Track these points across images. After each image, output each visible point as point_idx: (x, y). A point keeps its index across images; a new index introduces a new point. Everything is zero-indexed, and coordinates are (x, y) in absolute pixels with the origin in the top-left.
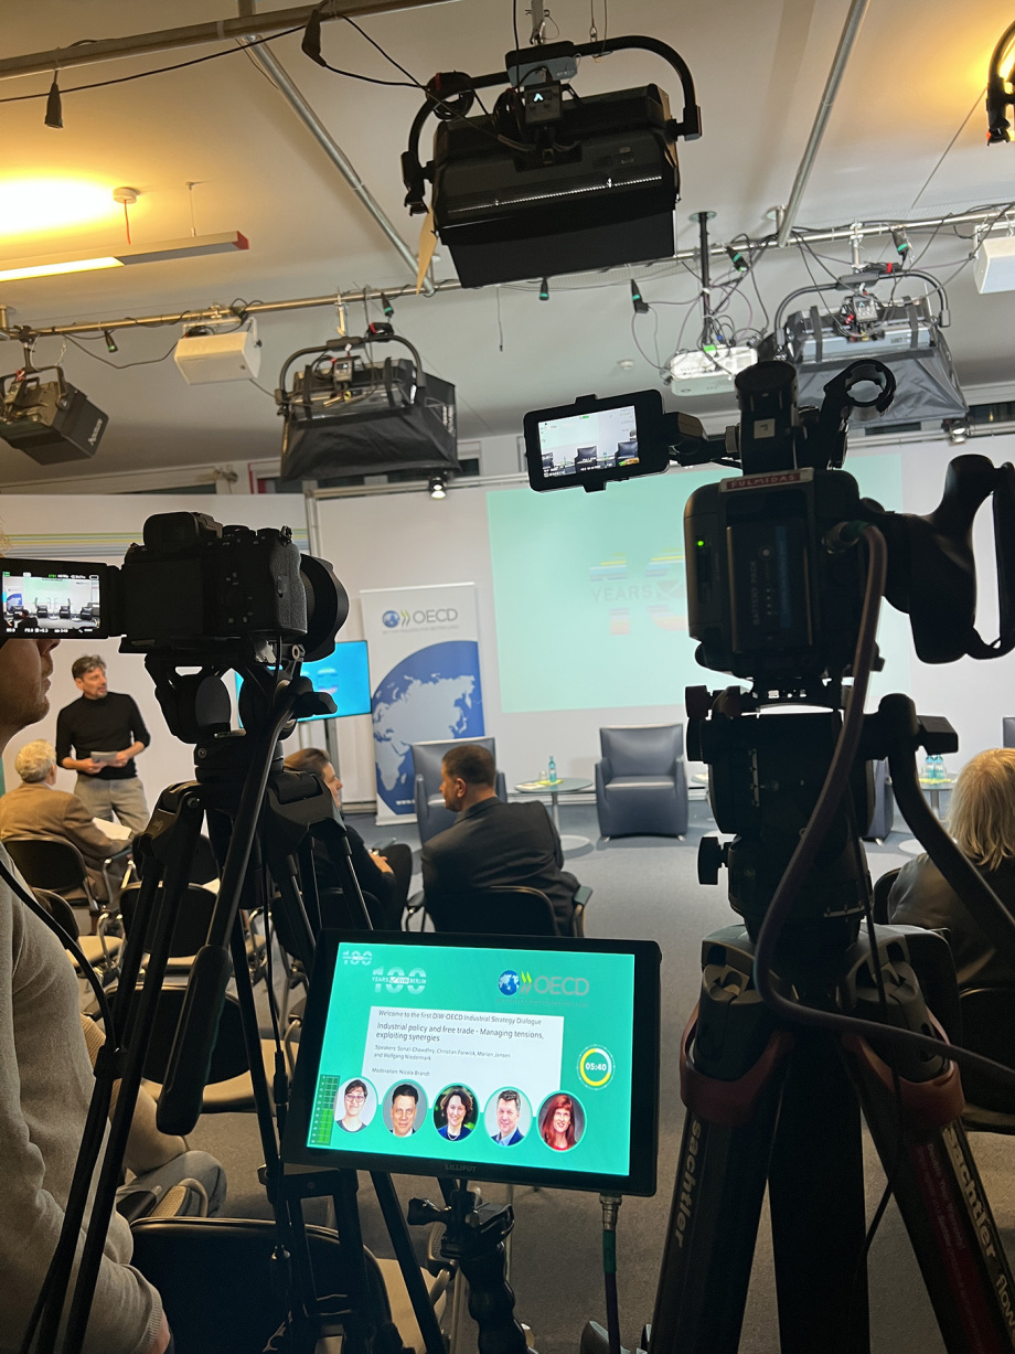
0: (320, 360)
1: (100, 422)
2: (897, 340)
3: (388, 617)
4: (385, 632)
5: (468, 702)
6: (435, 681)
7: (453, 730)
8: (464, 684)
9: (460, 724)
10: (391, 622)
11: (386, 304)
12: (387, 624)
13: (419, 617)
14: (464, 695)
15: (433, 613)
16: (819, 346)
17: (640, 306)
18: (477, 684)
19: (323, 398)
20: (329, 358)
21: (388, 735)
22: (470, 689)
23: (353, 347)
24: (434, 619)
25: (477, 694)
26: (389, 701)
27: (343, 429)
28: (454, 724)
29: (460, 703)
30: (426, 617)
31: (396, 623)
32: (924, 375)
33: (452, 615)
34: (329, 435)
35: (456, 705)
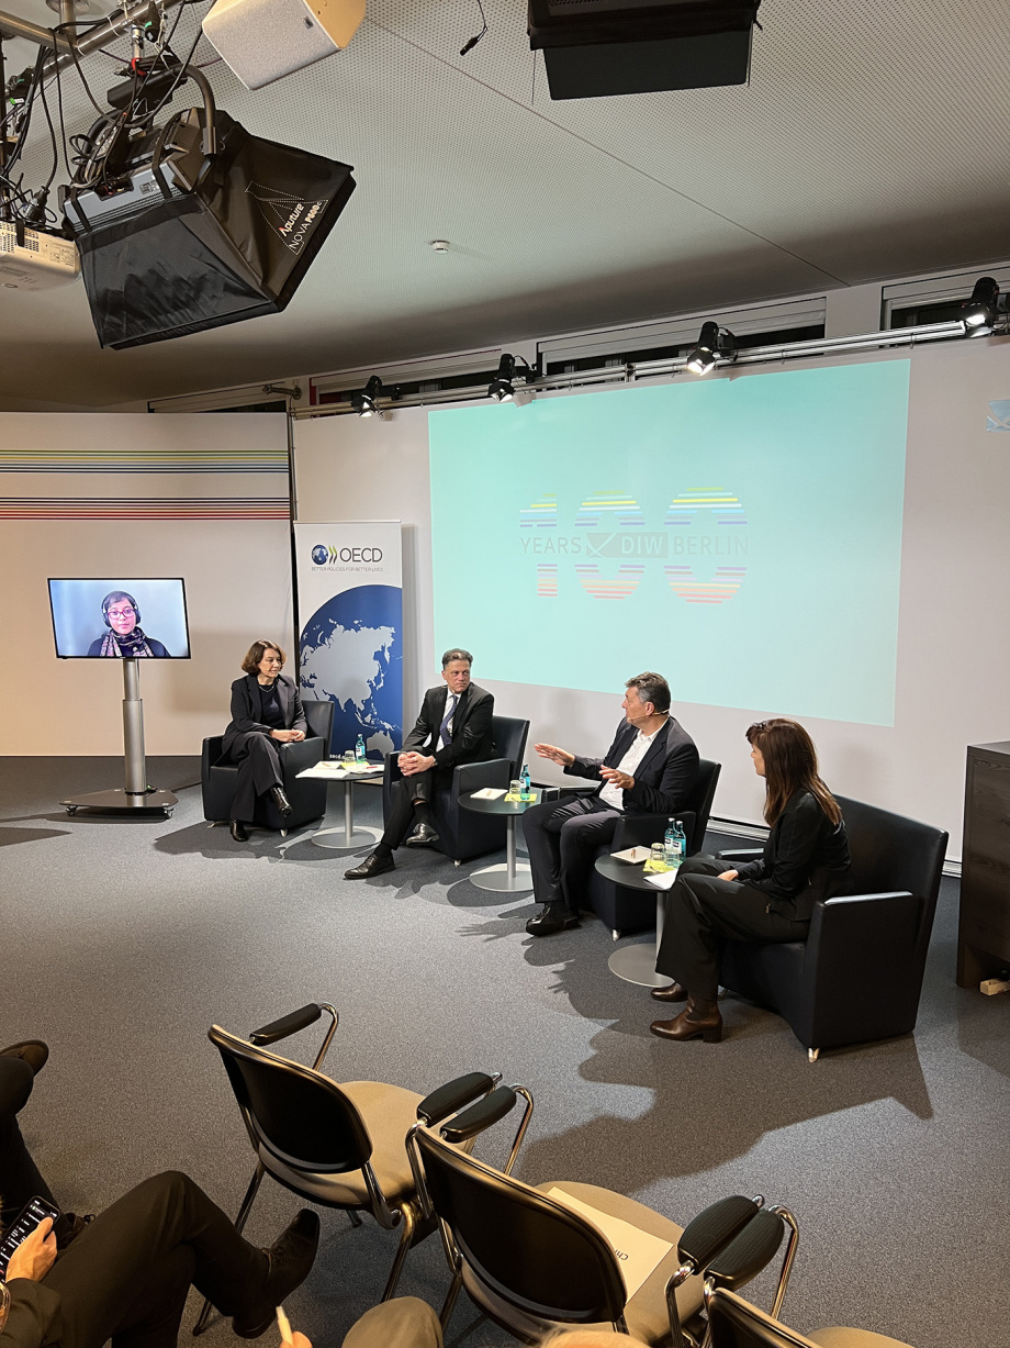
3: (317, 552)
4: (313, 569)
5: (387, 655)
6: (357, 629)
7: (371, 686)
8: (383, 636)
9: (377, 679)
10: (320, 558)
12: (316, 560)
13: (346, 555)
14: (383, 648)
15: (359, 552)
18: (398, 637)
21: (312, 681)
22: (389, 642)
24: (359, 558)
25: (397, 648)
26: (314, 645)
28: (372, 679)
29: (379, 656)
30: (353, 555)
31: (324, 561)
33: (377, 555)
35: (375, 658)
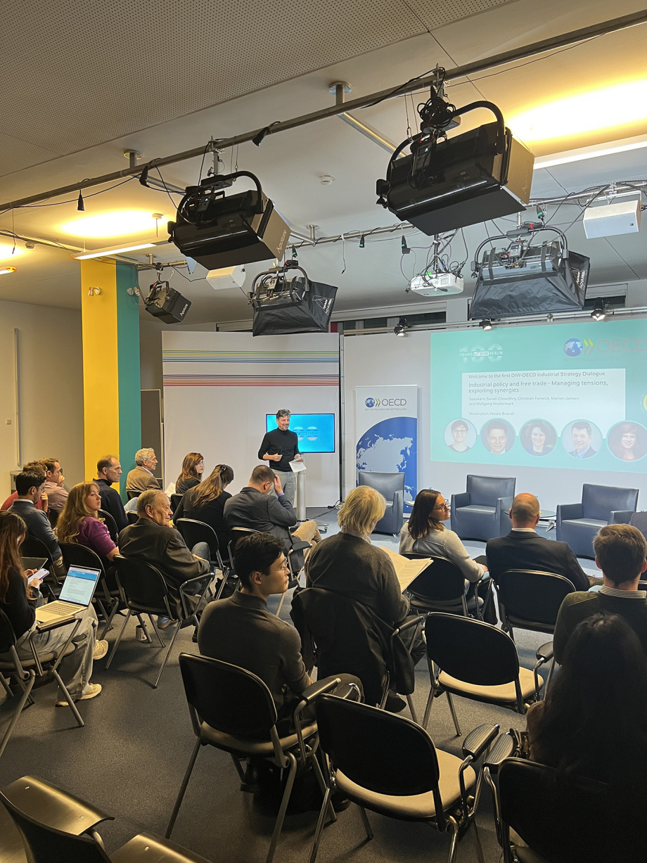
0: (267, 278)
1: (187, 305)
2: (534, 267)
3: (369, 401)
4: (367, 410)
5: (408, 452)
6: (391, 439)
7: (399, 467)
8: (407, 442)
9: (403, 464)
10: (370, 404)
11: (294, 251)
12: (368, 405)
13: (385, 402)
14: (406, 448)
15: (393, 401)
16: (491, 271)
17: (406, 250)
18: (414, 442)
19: (264, 297)
20: (270, 277)
21: (364, 466)
22: (410, 445)
23: (279, 272)
24: (393, 404)
25: (414, 448)
26: (366, 448)
27: (274, 312)
28: (399, 464)
29: (403, 452)
30: (389, 403)
31: (373, 405)
32: (552, 287)
33: (403, 402)
34: (268, 314)
35: (401, 453)
